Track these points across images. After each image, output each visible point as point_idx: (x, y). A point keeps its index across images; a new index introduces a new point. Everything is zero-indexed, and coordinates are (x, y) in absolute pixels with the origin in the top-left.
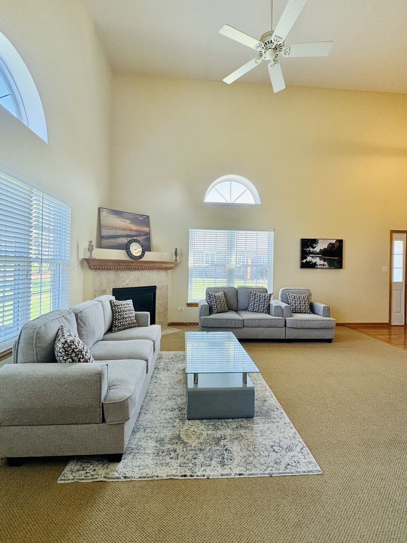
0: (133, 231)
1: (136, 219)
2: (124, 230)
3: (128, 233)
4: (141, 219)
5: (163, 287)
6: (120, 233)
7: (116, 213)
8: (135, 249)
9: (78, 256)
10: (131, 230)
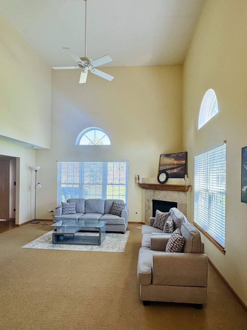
0: (175, 164)
1: (178, 156)
2: (170, 165)
3: (172, 166)
4: (180, 155)
5: (182, 204)
6: (168, 167)
7: (168, 156)
8: (163, 177)
9: (136, 182)
10: (174, 164)
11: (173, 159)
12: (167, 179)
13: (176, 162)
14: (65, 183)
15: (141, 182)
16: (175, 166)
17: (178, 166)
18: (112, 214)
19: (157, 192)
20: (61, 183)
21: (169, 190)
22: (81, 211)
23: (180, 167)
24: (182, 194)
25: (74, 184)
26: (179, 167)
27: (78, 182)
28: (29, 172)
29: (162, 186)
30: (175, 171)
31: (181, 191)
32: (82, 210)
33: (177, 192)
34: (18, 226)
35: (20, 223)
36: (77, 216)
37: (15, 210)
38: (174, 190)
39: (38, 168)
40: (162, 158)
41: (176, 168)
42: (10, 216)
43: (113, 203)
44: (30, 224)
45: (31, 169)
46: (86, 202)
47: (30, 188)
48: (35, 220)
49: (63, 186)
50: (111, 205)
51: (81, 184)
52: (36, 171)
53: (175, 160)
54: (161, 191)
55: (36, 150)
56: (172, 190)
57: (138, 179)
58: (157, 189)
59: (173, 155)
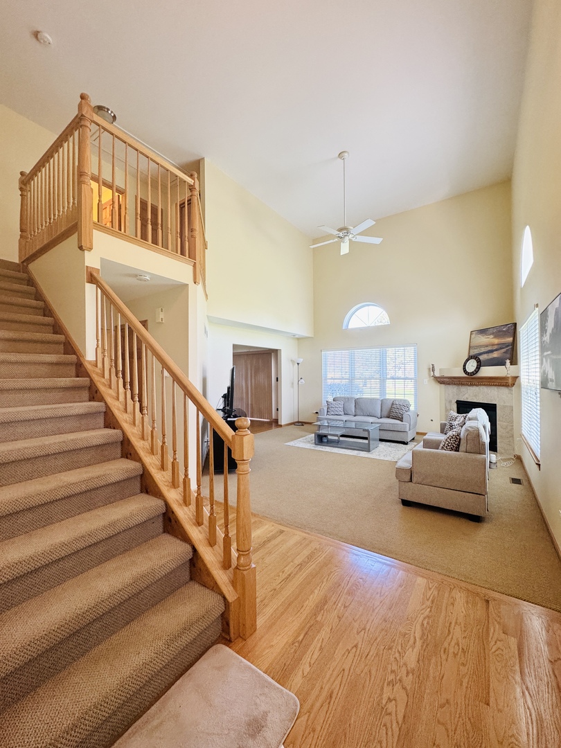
0: (495, 345)
1: (499, 331)
2: (487, 346)
4: (504, 329)
5: (505, 407)
6: (483, 350)
7: (483, 332)
8: (472, 366)
9: (429, 375)
10: (493, 345)
11: (492, 336)
12: (478, 368)
13: (496, 341)
14: (332, 379)
15: (437, 374)
16: (495, 347)
17: (501, 346)
18: (392, 418)
19: (463, 389)
20: (326, 379)
21: (481, 385)
22: (350, 413)
23: (503, 348)
24: (504, 390)
25: (343, 378)
26: (501, 348)
27: (347, 376)
28: (291, 365)
29: (471, 379)
30: (495, 355)
31: (501, 385)
32: (352, 411)
33: (495, 388)
34: (281, 426)
35: (283, 424)
36: (345, 418)
37: (277, 410)
38: (489, 385)
39: (301, 361)
40: (473, 336)
41: (496, 350)
42: (274, 417)
43: (393, 404)
44: (293, 426)
45: (292, 361)
46: (357, 402)
47: (293, 384)
48: (298, 422)
49: (329, 382)
50: (390, 406)
51: (352, 379)
52: (298, 364)
53: (495, 337)
54: (469, 388)
55: (298, 339)
56: (487, 385)
57: (433, 371)
58: (462, 384)
59: (491, 331)
